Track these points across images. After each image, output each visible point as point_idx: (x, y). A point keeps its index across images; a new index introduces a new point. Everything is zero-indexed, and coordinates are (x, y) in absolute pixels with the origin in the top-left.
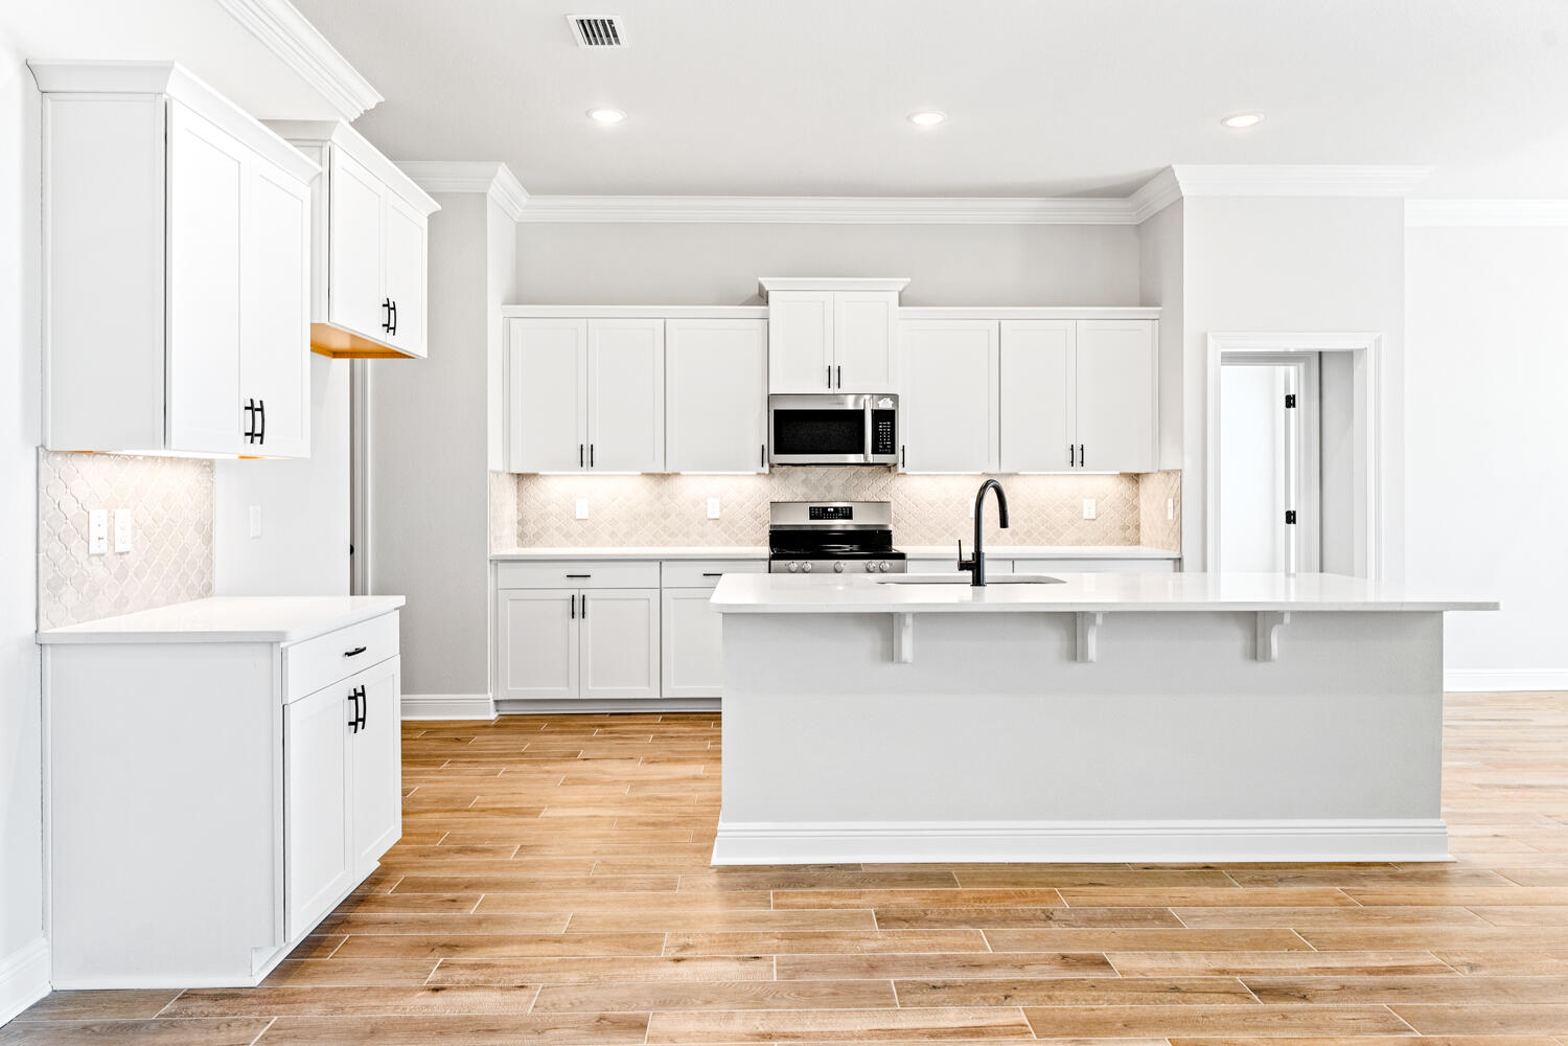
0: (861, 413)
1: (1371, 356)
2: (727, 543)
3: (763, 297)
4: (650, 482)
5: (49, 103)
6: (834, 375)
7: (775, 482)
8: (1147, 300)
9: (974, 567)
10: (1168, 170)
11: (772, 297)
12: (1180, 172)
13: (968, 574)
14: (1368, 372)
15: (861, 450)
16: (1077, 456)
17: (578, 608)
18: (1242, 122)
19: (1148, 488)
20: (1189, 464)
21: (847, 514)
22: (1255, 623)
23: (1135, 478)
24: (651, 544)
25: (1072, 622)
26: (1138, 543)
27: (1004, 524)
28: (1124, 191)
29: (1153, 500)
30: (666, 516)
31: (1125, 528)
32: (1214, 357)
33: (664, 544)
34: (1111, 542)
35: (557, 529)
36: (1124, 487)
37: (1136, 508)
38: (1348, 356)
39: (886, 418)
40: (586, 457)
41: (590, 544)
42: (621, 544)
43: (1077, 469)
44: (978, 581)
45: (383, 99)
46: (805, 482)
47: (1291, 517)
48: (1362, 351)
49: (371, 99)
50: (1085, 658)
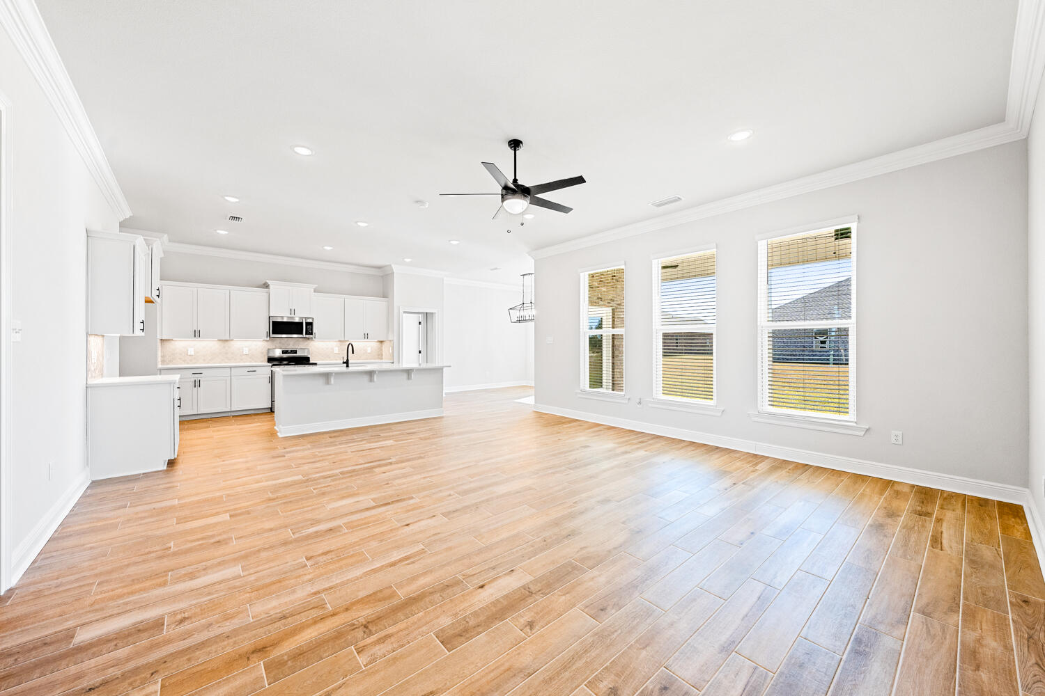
0: (302, 323)
1: (437, 315)
2: (251, 362)
3: (266, 286)
4: (220, 342)
5: (90, 240)
6: (292, 311)
7: (269, 343)
8: (385, 296)
9: (347, 363)
10: (390, 265)
11: (271, 286)
12: (393, 266)
13: (345, 365)
14: (436, 317)
15: (302, 333)
16: (366, 336)
17: (197, 384)
18: (408, 260)
19: (385, 345)
20: (395, 339)
21: (295, 352)
22: (408, 372)
23: (382, 342)
24: (220, 363)
25: (371, 374)
26: (382, 359)
27: (353, 353)
28: (379, 268)
29: (386, 349)
30: (227, 353)
31: (379, 355)
32: (401, 311)
33: (226, 363)
34: (374, 359)
35: (180, 359)
36: (378, 344)
37: (382, 350)
38: (432, 314)
39: (310, 325)
40: (197, 334)
41: (195, 363)
42: (208, 363)
43: (366, 340)
44: (347, 366)
45: (132, 215)
46: (280, 343)
47: (420, 352)
48: (435, 313)
49: (128, 214)
50: (374, 381)
